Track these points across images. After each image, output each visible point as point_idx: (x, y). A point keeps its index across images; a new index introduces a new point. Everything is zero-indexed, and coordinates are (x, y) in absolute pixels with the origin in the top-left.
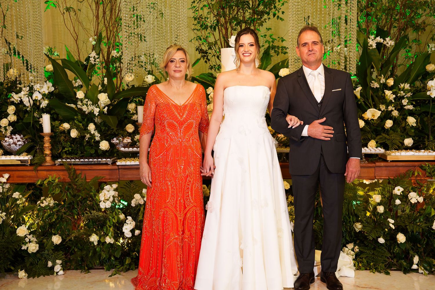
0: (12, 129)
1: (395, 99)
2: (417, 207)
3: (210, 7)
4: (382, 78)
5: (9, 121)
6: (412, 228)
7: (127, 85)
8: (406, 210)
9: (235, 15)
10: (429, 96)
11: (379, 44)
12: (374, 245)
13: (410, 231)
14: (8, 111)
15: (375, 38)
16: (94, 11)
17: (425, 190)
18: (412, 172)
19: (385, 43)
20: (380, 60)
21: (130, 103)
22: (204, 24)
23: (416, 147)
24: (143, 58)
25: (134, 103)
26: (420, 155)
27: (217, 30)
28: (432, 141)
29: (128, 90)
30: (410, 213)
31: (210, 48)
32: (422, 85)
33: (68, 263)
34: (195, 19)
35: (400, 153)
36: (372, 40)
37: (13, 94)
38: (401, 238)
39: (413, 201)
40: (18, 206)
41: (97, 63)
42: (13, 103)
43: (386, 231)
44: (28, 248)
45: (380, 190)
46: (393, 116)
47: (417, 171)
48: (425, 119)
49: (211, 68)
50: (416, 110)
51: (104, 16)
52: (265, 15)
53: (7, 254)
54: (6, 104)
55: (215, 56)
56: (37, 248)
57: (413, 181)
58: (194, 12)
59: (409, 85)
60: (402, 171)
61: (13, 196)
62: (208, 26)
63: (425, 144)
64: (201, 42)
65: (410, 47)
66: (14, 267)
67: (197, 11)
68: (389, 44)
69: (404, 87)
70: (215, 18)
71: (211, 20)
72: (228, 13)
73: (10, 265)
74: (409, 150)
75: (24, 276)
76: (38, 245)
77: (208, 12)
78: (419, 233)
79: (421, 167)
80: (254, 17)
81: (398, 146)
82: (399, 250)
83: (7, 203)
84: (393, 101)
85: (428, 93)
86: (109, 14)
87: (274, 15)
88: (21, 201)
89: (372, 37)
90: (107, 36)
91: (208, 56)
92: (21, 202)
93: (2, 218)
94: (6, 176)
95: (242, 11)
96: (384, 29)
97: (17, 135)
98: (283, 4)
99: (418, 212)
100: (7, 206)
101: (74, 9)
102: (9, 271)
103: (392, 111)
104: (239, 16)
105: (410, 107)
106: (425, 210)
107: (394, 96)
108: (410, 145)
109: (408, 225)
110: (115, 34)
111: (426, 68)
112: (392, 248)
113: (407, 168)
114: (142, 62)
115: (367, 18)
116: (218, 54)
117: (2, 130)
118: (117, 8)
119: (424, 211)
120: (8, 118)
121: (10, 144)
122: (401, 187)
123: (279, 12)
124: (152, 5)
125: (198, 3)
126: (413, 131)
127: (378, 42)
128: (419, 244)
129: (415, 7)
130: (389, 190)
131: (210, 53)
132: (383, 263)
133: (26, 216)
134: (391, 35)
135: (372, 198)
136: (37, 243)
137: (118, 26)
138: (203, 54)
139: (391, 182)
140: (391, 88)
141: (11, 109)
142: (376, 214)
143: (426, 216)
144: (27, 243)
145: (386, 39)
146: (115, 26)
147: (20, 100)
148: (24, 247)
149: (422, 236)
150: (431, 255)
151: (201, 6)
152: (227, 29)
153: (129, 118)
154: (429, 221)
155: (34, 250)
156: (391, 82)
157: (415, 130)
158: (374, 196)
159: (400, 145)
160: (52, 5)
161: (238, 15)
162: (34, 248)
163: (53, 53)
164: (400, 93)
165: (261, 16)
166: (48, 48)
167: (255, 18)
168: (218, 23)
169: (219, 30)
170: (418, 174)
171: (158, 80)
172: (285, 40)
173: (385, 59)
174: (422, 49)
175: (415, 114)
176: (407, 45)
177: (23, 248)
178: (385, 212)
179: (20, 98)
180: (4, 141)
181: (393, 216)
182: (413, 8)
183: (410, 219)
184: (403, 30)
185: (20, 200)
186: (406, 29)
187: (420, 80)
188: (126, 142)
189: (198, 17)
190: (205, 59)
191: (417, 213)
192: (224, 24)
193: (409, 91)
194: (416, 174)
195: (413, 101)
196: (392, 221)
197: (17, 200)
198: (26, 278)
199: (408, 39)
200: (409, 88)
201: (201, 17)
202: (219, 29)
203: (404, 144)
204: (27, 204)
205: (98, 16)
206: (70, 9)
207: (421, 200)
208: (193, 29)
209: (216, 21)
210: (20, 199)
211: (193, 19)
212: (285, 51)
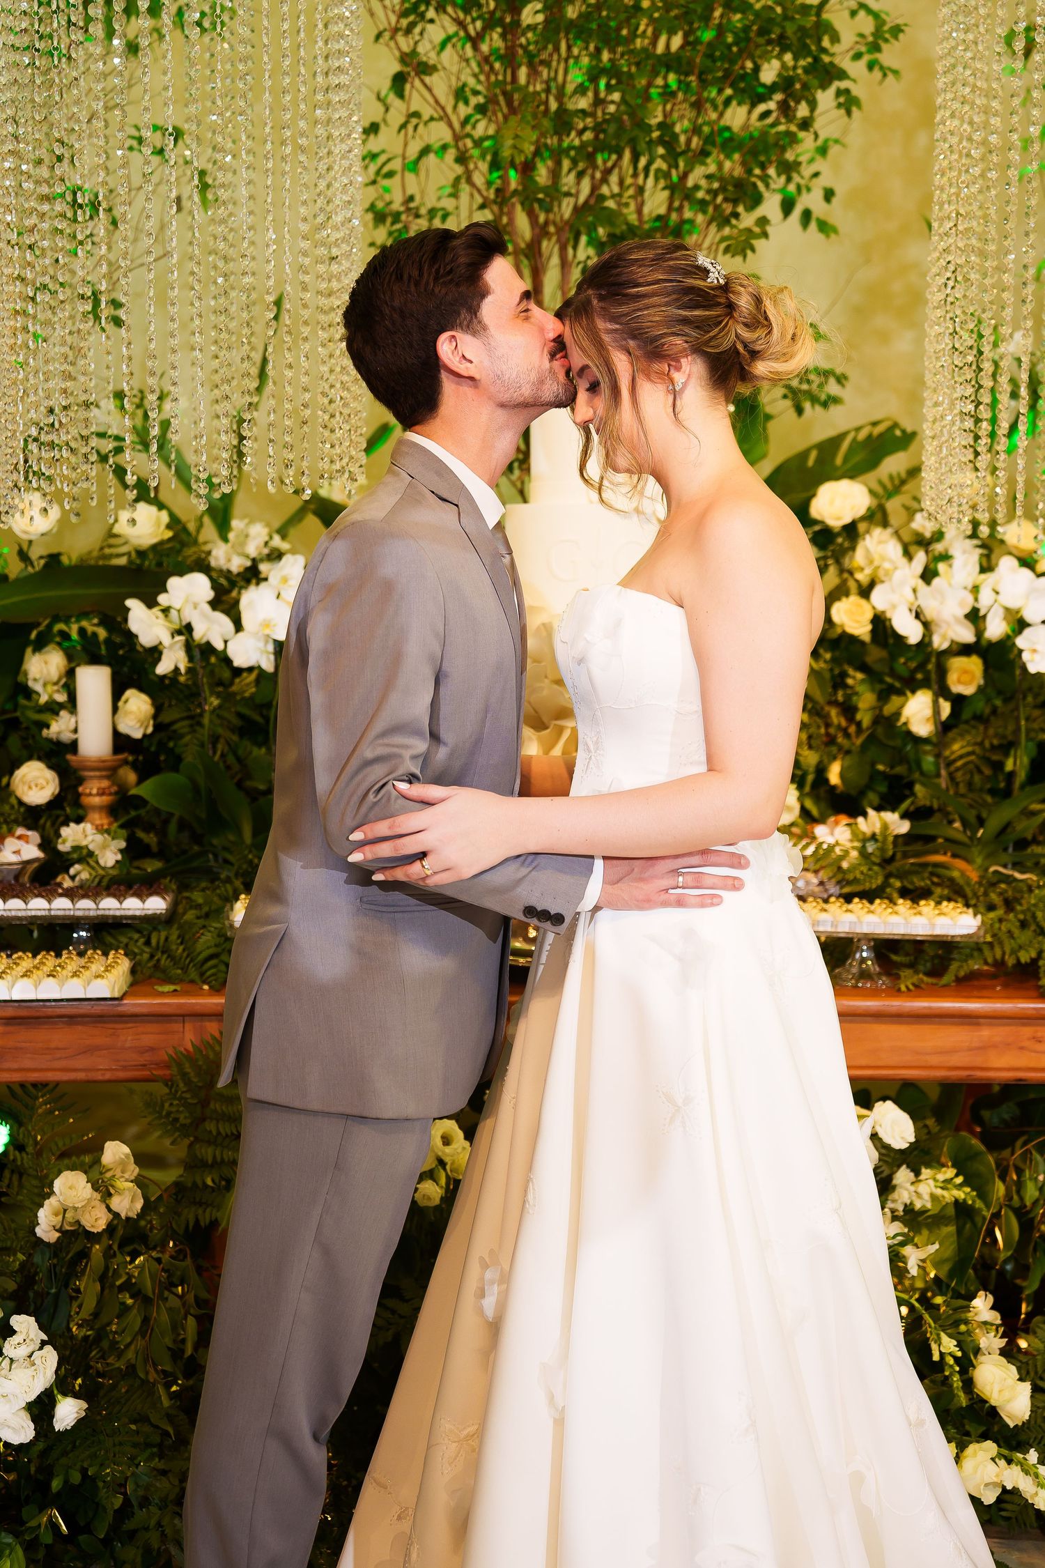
7: (23, 556)
21: (39, 646)
24: (107, 416)
25: (59, 644)
29: (25, 582)
34: (380, 218)
58: (374, 182)
67: (390, 175)
80: (680, 209)
104: (611, 204)
124: (155, 138)
151: (412, 154)
153: (27, 728)
171: (185, 529)
188: (14, 858)
189: (397, 206)
201: (408, 210)
211: (370, 216)
212: (833, 388)
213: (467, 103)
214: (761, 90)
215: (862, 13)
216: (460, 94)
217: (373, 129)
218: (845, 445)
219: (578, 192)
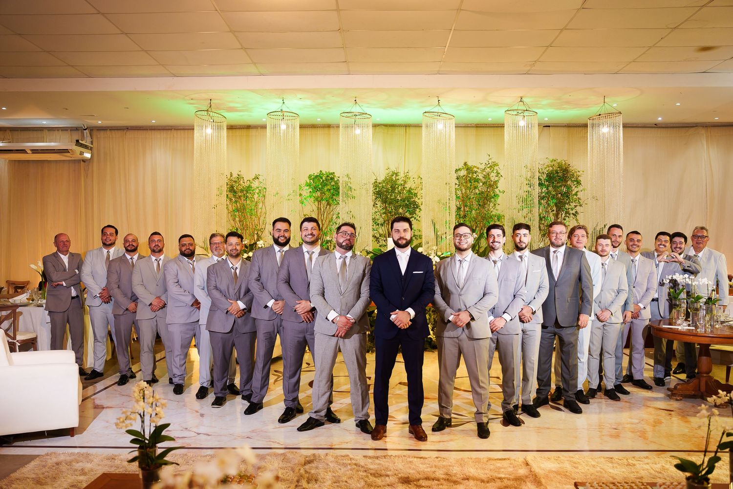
3: (380, 214)
22: (377, 222)
31: (380, 236)
49: (380, 246)
58: (372, 216)
62: (379, 223)
64: (375, 232)
67: (374, 215)
71: (381, 221)
77: (379, 217)
87: (415, 219)
123: (417, 217)
152: (389, 226)
189: (374, 219)
208: (371, 224)
211: (371, 219)
213: (381, 208)
217: (371, 210)
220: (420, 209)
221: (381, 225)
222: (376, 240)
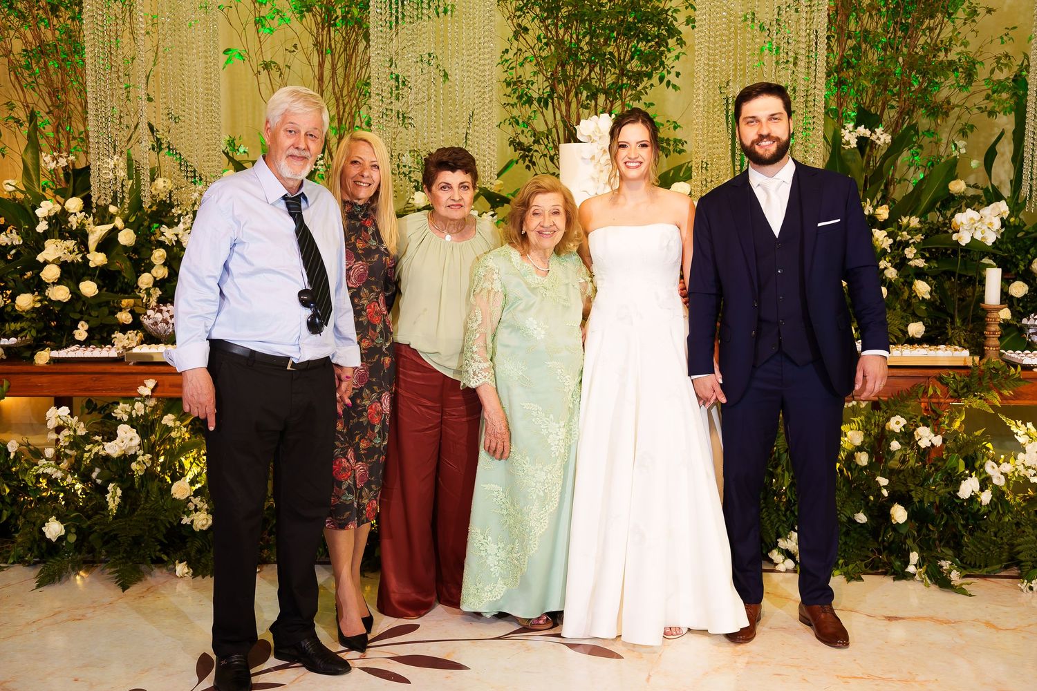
0: (161, 293)
1: (891, 246)
2: (929, 453)
3: (538, 62)
4: (868, 205)
5: (155, 278)
6: (920, 496)
8: (909, 460)
9: (586, 79)
10: (957, 242)
11: (862, 141)
12: (847, 527)
13: (918, 502)
14: (152, 259)
15: (856, 127)
16: (316, 69)
17: (947, 422)
18: (923, 388)
19: (874, 138)
20: (863, 170)
22: (526, 94)
23: (930, 339)
26: (938, 355)
27: (550, 104)
28: (959, 328)
30: (917, 464)
31: (537, 142)
32: (941, 219)
33: (266, 551)
34: (508, 84)
35: (901, 352)
36: (850, 132)
37: (164, 228)
38: (899, 514)
39: (924, 444)
40: (172, 440)
41: (320, 167)
42: (161, 244)
43: (870, 500)
44: (192, 522)
45: (861, 420)
46: (886, 278)
47: (933, 386)
48: (947, 285)
50: (930, 268)
51: (332, 77)
52: (644, 79)
53: (155, 532)
54: (149, 246)
55: (545, 156)
56: (210, 522)
57: (923, 405)
58: (507, 71)
59: (918, 219)
60: (904, 385)
61: (163, 422)
62: (532, 97)
63: (947, 334)
64: (519, 129)
65: (921, 147)
66: (168, 555)
67: (512, 68)
68: (882, 140)
69: (909, 224)
70: (546, 84)
71: (539, 87)
72: (572, 73)
73: (160, 551)
74: (916, 346)
75: (187, 573)
76: (210, 517)
77: (535, 72)
78: (932, 503)
79: (940, 379)
80: (622, 81)
81: (896, 337)
82: (894, 537)
83: (151, 435)
84: (889, 251)
85: (955, 237)
86: (343, 74)
87: (661, 79)
88: (179, 433)
89: (850, 126)
90: (338, 114)
91: (532, 156)
92: (179, 435)
93: (145, 463)
94: (151, 383)
95: (599, 72)
96: (870, 110)
97: (169, 304)
98: (677, 57)
99: (932, 464)
100: (153, 440)
101: (278, 66)
102: (158, 562)
103: (886, 268)
104: (593, 81)
105: (920, 263)
106: (945, 461)
107: (891, 241)
108: (919, 337)
109: (912, 490)
110: (353, 111)
111: (950, 188)
112: (882, 534)
113: (913, 382)
114: (405, 166)
115: (839, 89)
116: (552, 153)
117: (141, 295)
118: (359, 63)
119: (943, 462)
120: (153, 271)
121: (156, 322)
122: (902, 417)
123: (669, 72)
124: (426, 58)
125: (515, 54)
126: (924, 308)
127: (862, 135)
128: (932, 524)
129: (931, 73)
130: (879, 421)
131: (536, 151)
132: (862, 561)
133: (186, 458)
134: (884, 123)
135: (846, 436)
136: (209, 512)
137: (359, 97)
138: (523, 152)
139: (883, 406)
140: (883, 226)
141: (159, 255)
142: (853, 466)
143: (946, 472)
144: (191, 512)
145: (876, 130)
146: (355, 97)
147: (176, 239)
148: (186, 520)
149: (937, 508)
150: (952, 543)
151: (521, 60)
154: (952, 481)
155: (203, 525)
156: (883, 213)
157: (927, 307)
158: (849, 433)
159: (901, 335)
160: (237, 56)
161: (591, 79)
162: (204, 522)
163: (236, 148)
164: (902, 236)
165: (636, 81)
166: (228, 138)
167: (623, 84)
168: (553, 93)
169: (553, 106)
170: (935, 392)
172: (680, 127)
173: (871, 168)
174: (942, 149)
175: (928, 275)
176: (915, 142)
177: (183, 522)
178: (870, 463)
179: (177, 235)
180: (146, 317)
181: (885, 470)
182: (928, 73)
183: (917, 478)
184: (908, 114)
185: (176, 430)
186: (913, 111)
187: (938, 209)
189: (515, 79)
190: (527, 163)
191: (931, 468)
192: (564, 95)
193: (917, 231)
194: (931, 392)
195: (924, 250)
196: (883, 481)
197: (169, 429)
198: (189, 577)
199: (917, 132)
200: (919, 226)
201: (519, 81)
202: (553, 103)
203: (907, 332)
204: (187, 435)
205: (323, 77)
206: (271, 66)
207: (938, 441)
208: (505, 104)
209: (548, 89)
210: (178, 428)
211: (505, 83)
212: (681, 147)
213: (541, 42)
214: (650, 38)
215: (690, 8)
216: (539, 39)
217: (506, 51)
218: (684, 169)
219: (582, 74)
220: (681, 42)
221: (539, 100)
222: (523, 157)
